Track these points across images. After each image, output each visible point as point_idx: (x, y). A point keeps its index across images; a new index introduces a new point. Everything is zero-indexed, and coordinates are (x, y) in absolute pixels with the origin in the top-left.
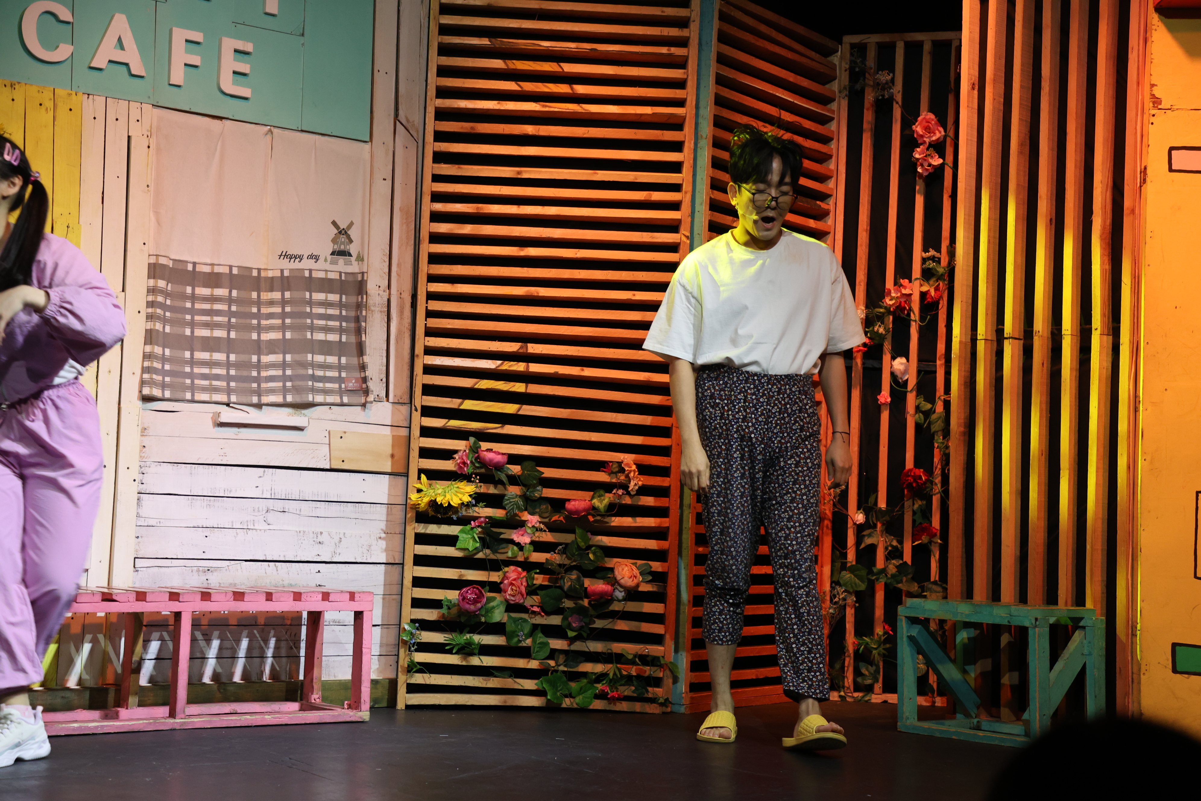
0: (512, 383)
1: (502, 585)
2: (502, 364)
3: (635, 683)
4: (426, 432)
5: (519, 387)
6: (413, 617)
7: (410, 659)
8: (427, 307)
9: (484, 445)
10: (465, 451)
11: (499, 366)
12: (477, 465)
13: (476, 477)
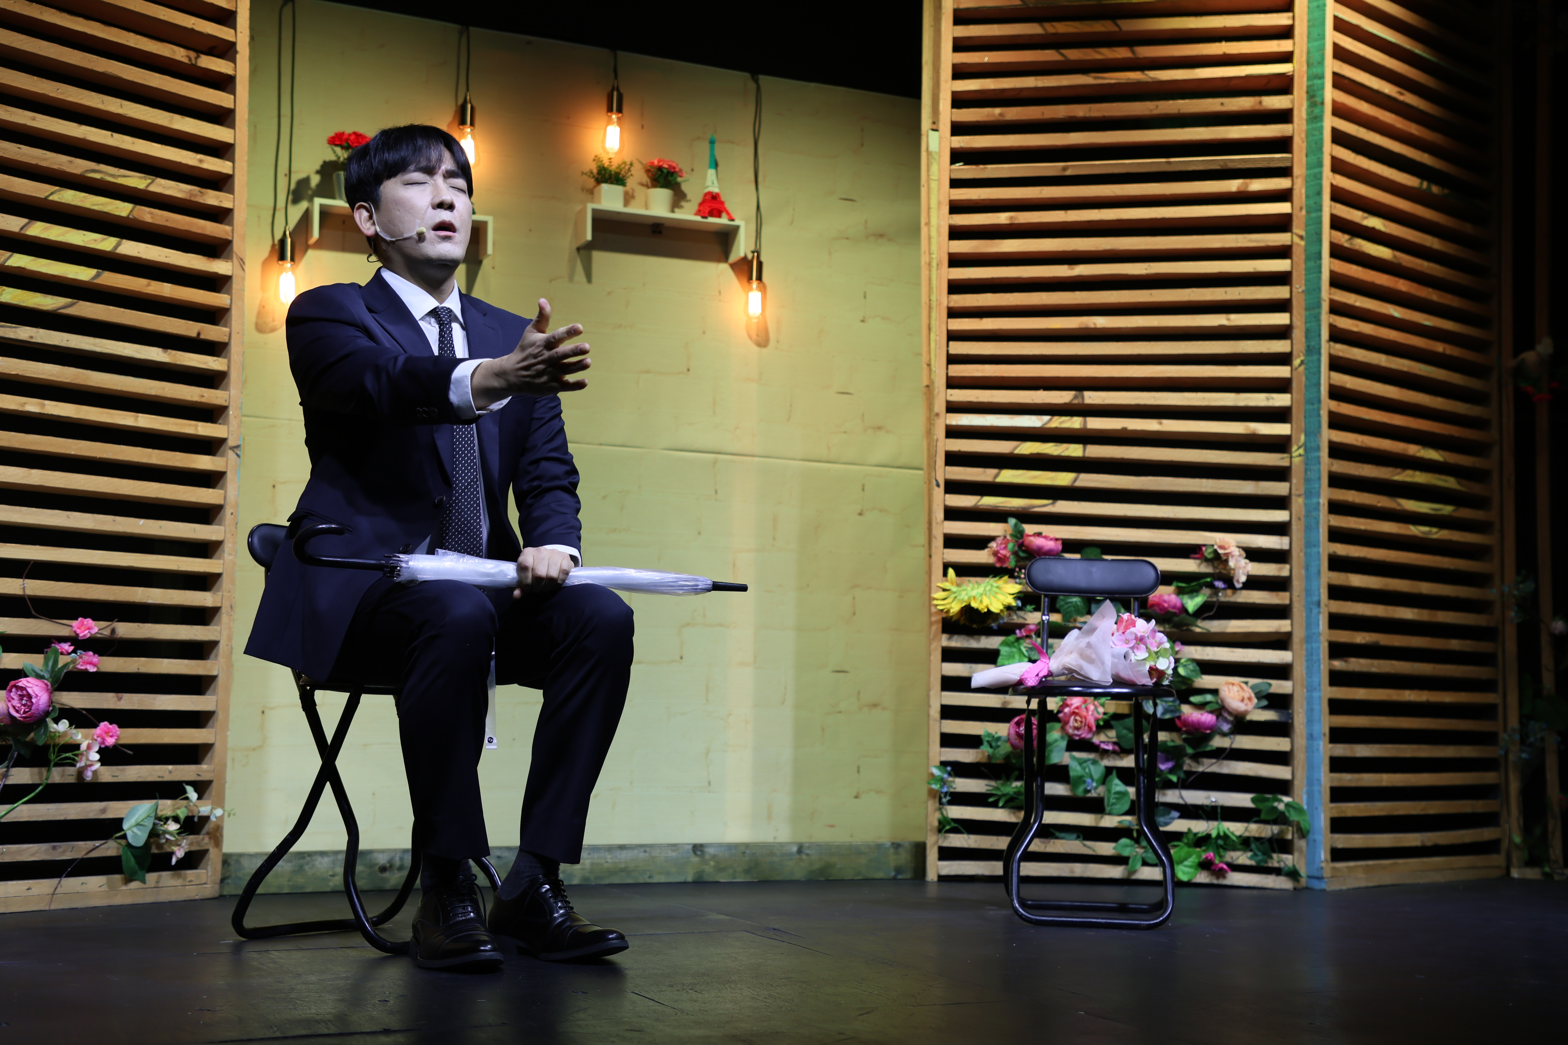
0: (1065, 446)
1: (1061, 715)
2: (1050, 420)
3: (1253, 846)
4: (952, 514)
5: (1074, 450)
6: (943, 759)
7: (942, 814)
8: (948, 351)
9: (1030, 529)
10: (1005, 537)
11: (1046, 424)
12: (1022, 554)
13: (1020, 570)
